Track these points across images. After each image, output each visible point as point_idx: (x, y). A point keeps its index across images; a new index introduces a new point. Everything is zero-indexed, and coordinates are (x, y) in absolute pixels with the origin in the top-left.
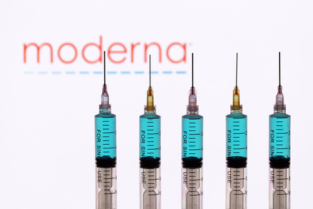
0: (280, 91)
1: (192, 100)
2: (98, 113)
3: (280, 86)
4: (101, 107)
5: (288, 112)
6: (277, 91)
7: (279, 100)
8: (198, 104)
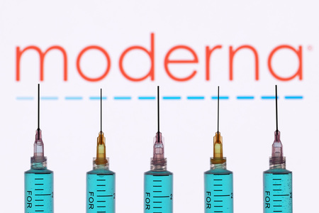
0: (277, 138)
1: (158, 151)
2: (29, 168)
3: (277, 131)
4: (33, 160)
5: (288, 168)
6: (273, 138)
7: (277, 150)
8: (166, 156)
